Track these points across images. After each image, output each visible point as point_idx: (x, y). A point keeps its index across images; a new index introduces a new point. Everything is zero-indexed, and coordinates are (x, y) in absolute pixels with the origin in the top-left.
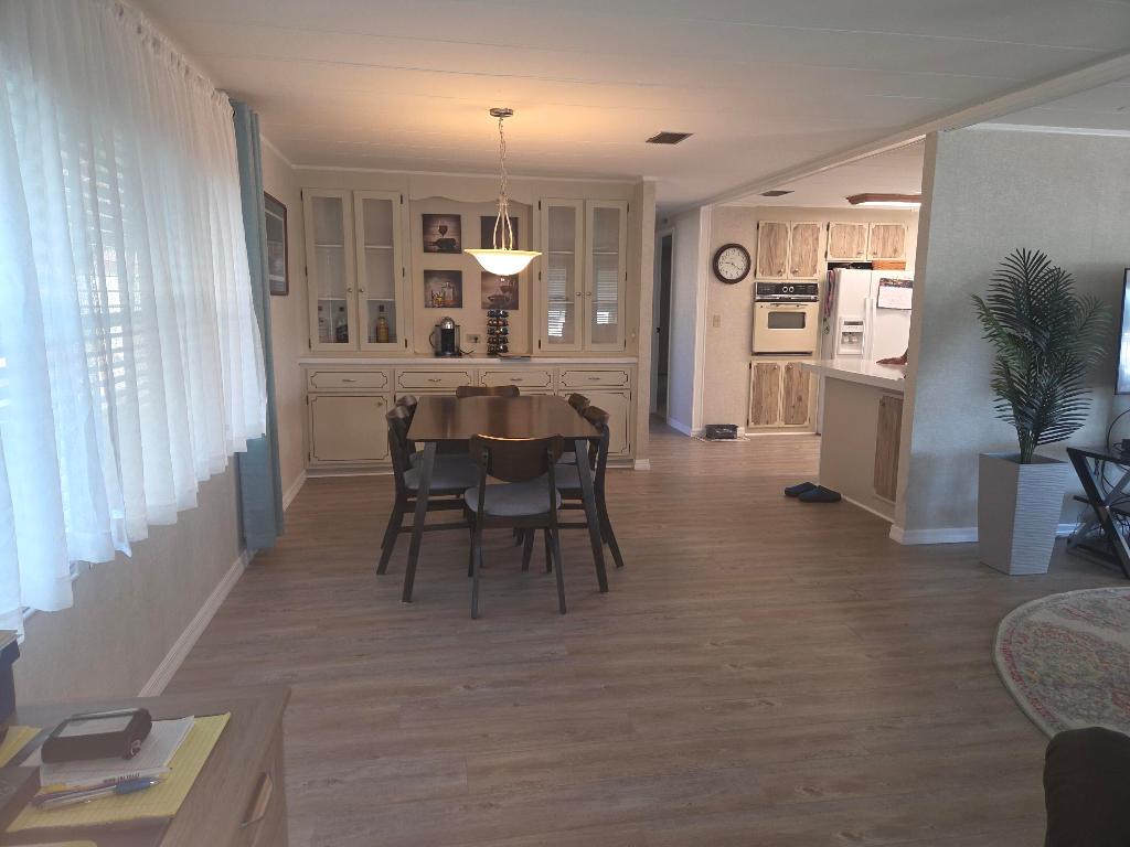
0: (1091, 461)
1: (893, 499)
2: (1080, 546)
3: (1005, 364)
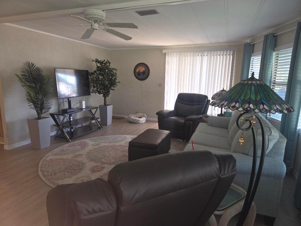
0: (56, 116)
1: (4, 137)
3: (29, 93)
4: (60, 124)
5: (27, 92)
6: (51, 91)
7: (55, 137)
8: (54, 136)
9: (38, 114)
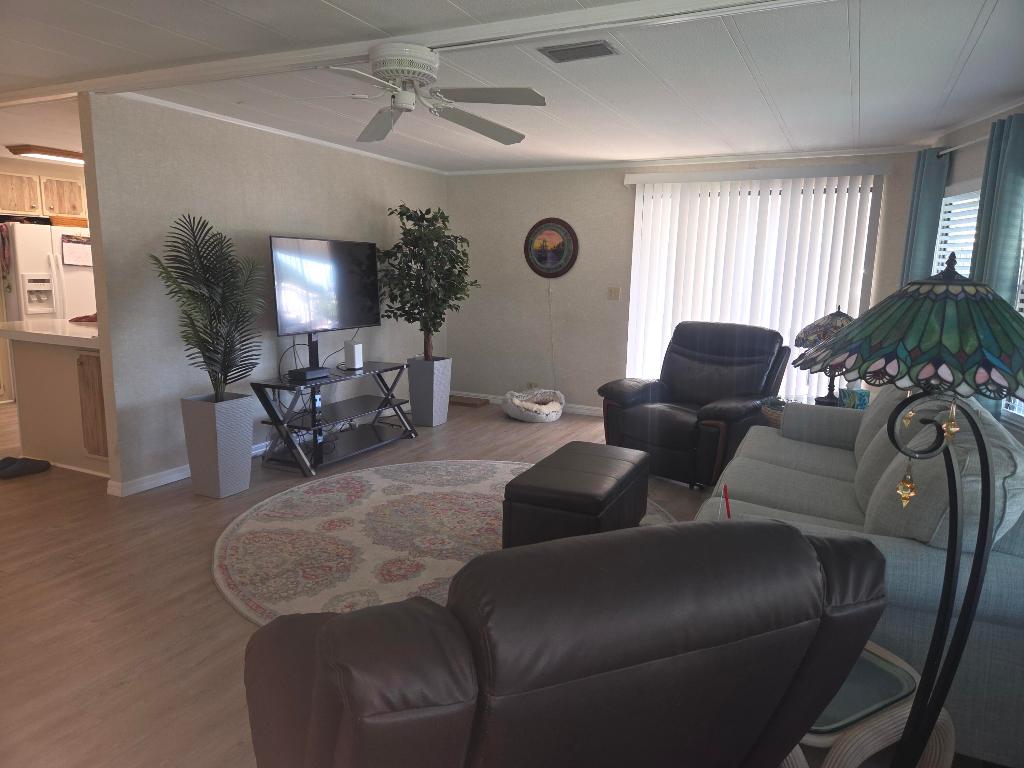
0: (269, 391)
1: (106, 455)
2: (271, 459)
3: (189, 317)
4: (282, 419)
5: (184, 312)
6: (258, 311)
7: (266, 458)
8: (263, 456)
9: (216, 383)
